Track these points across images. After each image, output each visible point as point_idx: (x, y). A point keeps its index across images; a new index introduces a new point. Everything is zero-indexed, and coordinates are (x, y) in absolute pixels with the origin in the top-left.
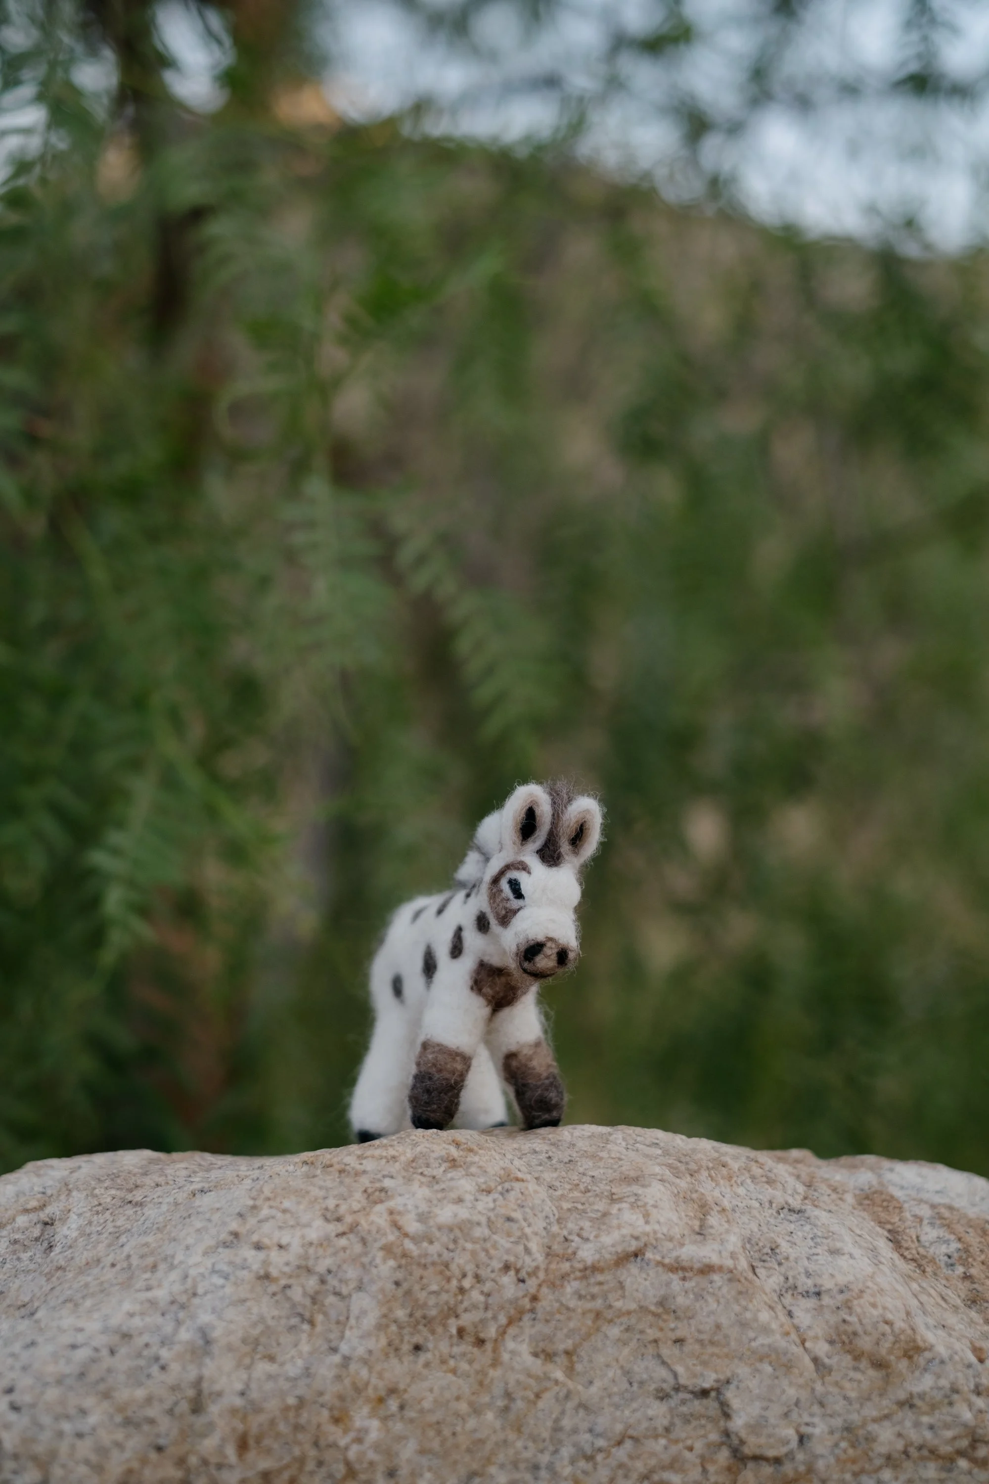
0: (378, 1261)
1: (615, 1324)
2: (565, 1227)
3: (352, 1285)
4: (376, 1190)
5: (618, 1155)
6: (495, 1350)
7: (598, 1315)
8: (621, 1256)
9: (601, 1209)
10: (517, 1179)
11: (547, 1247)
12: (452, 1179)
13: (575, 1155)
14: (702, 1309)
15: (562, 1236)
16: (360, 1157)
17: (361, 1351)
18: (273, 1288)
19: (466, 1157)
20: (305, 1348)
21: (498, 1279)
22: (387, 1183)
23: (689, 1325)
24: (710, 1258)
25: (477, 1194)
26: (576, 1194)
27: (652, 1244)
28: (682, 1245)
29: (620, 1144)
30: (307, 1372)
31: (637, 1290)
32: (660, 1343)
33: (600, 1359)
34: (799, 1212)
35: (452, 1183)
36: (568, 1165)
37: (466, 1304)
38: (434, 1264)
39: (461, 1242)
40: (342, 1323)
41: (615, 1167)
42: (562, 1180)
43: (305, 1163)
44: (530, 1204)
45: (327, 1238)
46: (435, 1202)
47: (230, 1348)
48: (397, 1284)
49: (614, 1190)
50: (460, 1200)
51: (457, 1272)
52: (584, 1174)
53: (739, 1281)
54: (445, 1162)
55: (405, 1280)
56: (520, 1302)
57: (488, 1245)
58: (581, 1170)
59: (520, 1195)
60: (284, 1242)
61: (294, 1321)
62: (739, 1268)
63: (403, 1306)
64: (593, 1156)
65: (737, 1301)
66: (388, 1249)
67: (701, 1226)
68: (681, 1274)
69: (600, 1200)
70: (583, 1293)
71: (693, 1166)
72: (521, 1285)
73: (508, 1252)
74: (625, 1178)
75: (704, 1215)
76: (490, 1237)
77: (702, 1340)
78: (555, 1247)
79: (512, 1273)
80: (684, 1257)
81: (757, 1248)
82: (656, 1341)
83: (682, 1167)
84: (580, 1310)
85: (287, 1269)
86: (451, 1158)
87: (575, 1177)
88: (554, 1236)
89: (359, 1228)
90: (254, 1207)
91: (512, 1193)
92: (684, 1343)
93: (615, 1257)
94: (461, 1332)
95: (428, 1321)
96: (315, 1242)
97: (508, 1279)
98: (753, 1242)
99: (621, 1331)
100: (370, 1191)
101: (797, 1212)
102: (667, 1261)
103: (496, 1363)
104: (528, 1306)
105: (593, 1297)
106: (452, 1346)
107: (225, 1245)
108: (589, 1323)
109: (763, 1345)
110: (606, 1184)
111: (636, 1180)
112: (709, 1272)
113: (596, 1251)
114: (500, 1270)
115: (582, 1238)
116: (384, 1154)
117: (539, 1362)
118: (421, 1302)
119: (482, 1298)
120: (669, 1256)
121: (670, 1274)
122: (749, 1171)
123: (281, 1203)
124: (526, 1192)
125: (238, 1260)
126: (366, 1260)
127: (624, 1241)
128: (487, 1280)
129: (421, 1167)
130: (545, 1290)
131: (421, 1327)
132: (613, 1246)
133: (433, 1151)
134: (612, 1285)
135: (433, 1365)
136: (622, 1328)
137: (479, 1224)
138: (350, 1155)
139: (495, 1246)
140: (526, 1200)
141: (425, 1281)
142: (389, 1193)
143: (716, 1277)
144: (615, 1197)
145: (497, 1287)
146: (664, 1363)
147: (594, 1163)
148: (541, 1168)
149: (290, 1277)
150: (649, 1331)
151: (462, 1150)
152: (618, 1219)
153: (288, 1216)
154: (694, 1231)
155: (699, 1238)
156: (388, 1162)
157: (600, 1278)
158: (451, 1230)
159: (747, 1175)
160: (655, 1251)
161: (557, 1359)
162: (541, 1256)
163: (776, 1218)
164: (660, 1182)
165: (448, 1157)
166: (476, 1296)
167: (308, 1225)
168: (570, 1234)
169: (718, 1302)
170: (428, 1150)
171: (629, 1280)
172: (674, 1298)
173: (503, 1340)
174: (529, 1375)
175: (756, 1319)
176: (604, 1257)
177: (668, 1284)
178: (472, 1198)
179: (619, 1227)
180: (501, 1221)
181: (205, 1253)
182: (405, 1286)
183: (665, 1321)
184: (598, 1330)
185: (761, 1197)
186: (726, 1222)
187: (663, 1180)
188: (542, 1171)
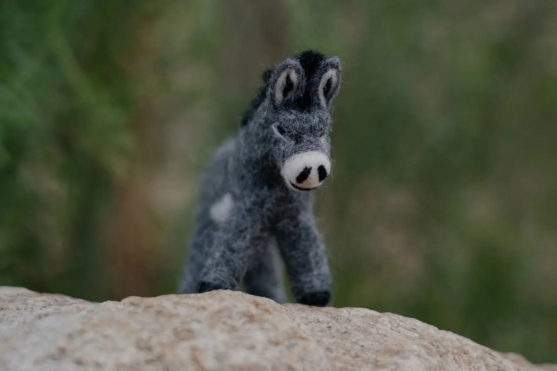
4: (184, 330)
5: (384, 333)
10: (302, 338)
12: (248, 330)
13: (350, 328)
16: (176, 304)
19: (262, 315)
22: (195, 326)
25: (267, 344)
26: (347, 357)
29: (387, 325)
35: (248, 334)
36: (343, 335)
41: (382, 341)
42: (338, 346)
43: (132, 304)
44: (310, 359)
45: (137, 363)
46: (231, 346)
49: (379, 358)
50: (252, 348)
52: (356, 343)
54: (245, 316)
58: (354, 340)
59: (302, 351)
60: (101, 361)
64: (365, 331)
69: (367, 365)
71: (442, 350)
74: (389, 350)
83: (434, 349)
86: (250, 314)
87: (348, 345)
89: (165, 358)
90: (82, 332)
91: (296, 348)
96: (127, 365)
100: (179, 330)
107: (54, 358)
110: (373, 353)
111: (397, 353)
122: (484, 360)
123: (104, 330)
129: (224, 318)
133: (237, 307)
137: (265, 369)
140: (306, 355)
142: (195, 334)
144: (378, 363)
147: (365, 336)
148: (322, 334)
151: (259, 311)
153: (108, 341)
156: (198, 310)
159: (483, 363)
165: (248, 313)
167: (123, 350)
170: (233, 305)
178: (262, 347)
180: (283, 369)
181: (36, 362)
187: (419, 356)
188: (322, 337)
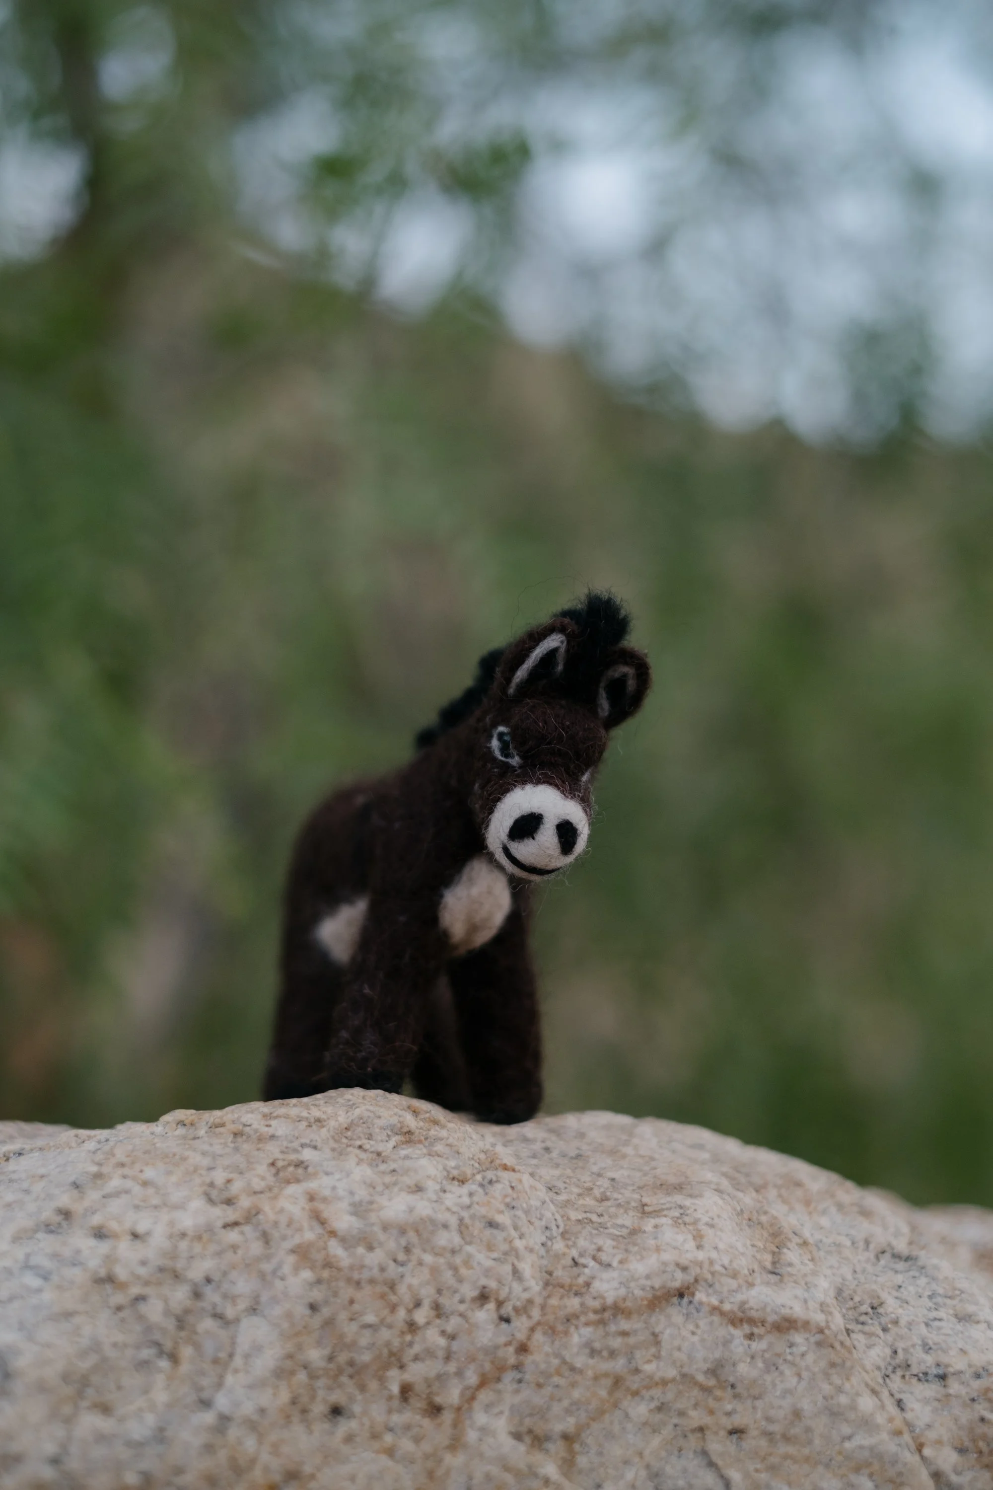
0: (286, 1269)
1: (643, 1398)
2: (575, 1244)
3: (242, 1305)
4: (289, 1165)
5: (649, 1153)
6: (455, 1425)
7: (618, 1382)
8: (659, 1293)
9: (628, 1223)
10: (505, 1168)
11: (546, 1272)
12: (407, 1157)
13: (585, 1147)
14: (774, 1385)
15: (571, 1257)
17: (248, 1408)
18: (119, 1298)
19: (429, 1130)
20: (161, 1396)
21: (469, 1314)
22: (307, 1155)
23: (754, 1408)
24: (791, 1308)
25: (444, 1182)
26: (589, 1201)
27: (706, 1281)
28: (751, 1285)
29: (650, 1140)
30: (160, 1436)
31: (679, 1349)
32: (707, 1433)
33: (616, 1451)
34: (908, 1259)
35: (408, 1163)
36: (575, 1161)
37: (417, 1348)
38: (372, 1281)
39: (417, 1251)
40: (222, 1363)
41: (646, 1168)
42: (568, 1181)
44: (525, 1205)
45: (209, 1229)
46: (380, 1188)
47: (41, 1387)
48: (313, 1307)
49: (646, 1200)
50: (418, 1189)
51: (407, 1299)
52: (599, 1175)
53: (832, 1347)
54: (397, 1134)
55: (326, 1302)
56: (501, 1353)
57: (458, 1260)
58: (595, 1169)
59: (510, 1191)
60: (141, 1229)
61: (147, 1353)
62: (833, 1327)
63: (319, 1343)
64: (613, 1152)
65: (827, 1376)
66: (302, 1253)
67: (774, 1263)
68: (747, 1328)
69: (626, 1212)
70: (597, 1345)
71: (757, 1180)
72: (504, 1325)
73: (487, 1272)
74: (662, 1184)
75: (777, 1247)
76: (461, 1247)
77: (771, 1434)
78: (559, 1273)
79: (491, 1306)
80: (752, 1303)
81: (851, 1304)
82: (701, 1429)
83: (743, 1180)
84: (590, 1373)
85: (142, 1271)
86: (405, 1130)
87: (586, 1178)
88: (558, 1257)
89: (261, 1217)
90: (98, 1176)
91: (498, 1186)
92: (744, 1436)
93: (650, 1296)
94: (406, 1391)
95: (356, 1370)
96: (190, 1233)
97: (484, 1315)
98: (846, 1294)
99: (651, 1411)
100: (280, 1164)
101: (904, 1259)
102: (727, 1307)
103: (455, 1444)
104: (512, 1360)
105: (612, 1354)
106: (390, 1411)
107: (49, 1228)
108: (603, 1393)
109: (861, 1447)
110: (634, 1190)
111: (679, 1188)
112: (788, 1329)
113: (621, 1283)
114: (474, 1300)
115: (600, 1263)
116: (305, 1114)
117: (522, 1448)
118: (348, 1340)
119: (442, 1342)
120: (732, 1300)
121: (731, 1329)
122: (833, 1197)
123: (141, 1171)
124: (520, 1187)
125: (67, 1252)
126: (267, 1267)
127: (664, 1272)
128: (452, 1313)
129: (359, 1138)
130: (538, 1337)
131: (344, 1379)
132: (648, 1277)
133: (380, 1117)
134: (642, 1338)
135: (358, 1439)
136: (653, 1405)
137: (445, 1226)
138: (252, 1112)
139: (467, 1263)
140: (518, 1198)
141: (356, 1307)
142: (310, 1170)
143: (798, 1338)
144: (646, 1208)
145: (467, 1326)
146: (711, 1464)
147: (615, 1161)
148: (534, 1162)
149: (147, 1283)
150: (692, 1413)
151: (421, 1120)
152: (656, 1238)
153: (150, 1191)
154: (764, 1268)
155: (773, 1278)
156: (310, 1126)
157: (625, 1325)
158: (403, 1231)
159: (831, 1200)
160: (710, 1291)
161: (550, 1446)
162: (537, 1284)
163: (874, 1265)
164: (716, 1193)
165: (401, 1128)
166: (433, 1337)
167: (180, 1207)
168: (581, 1255)
169: (799, 1375)
170: (371, 1115)
171: (668, 1331)
172: (734, 1365)
173: (470, 1409)
174: (507, 1468)
175: (853, 1407)
176: (633, 1294)
177: (727, 1343)
178: (438, 1187)
179: (658, 1249)
180: (479, 1225)
181: (17, 1239)
182: (326, 1312)
183: (718, 1399)
184: (616, 1405)
185: (853, 1232)
186: (809, 1260)
187: (719, 1191)
188: (537, 1166)
